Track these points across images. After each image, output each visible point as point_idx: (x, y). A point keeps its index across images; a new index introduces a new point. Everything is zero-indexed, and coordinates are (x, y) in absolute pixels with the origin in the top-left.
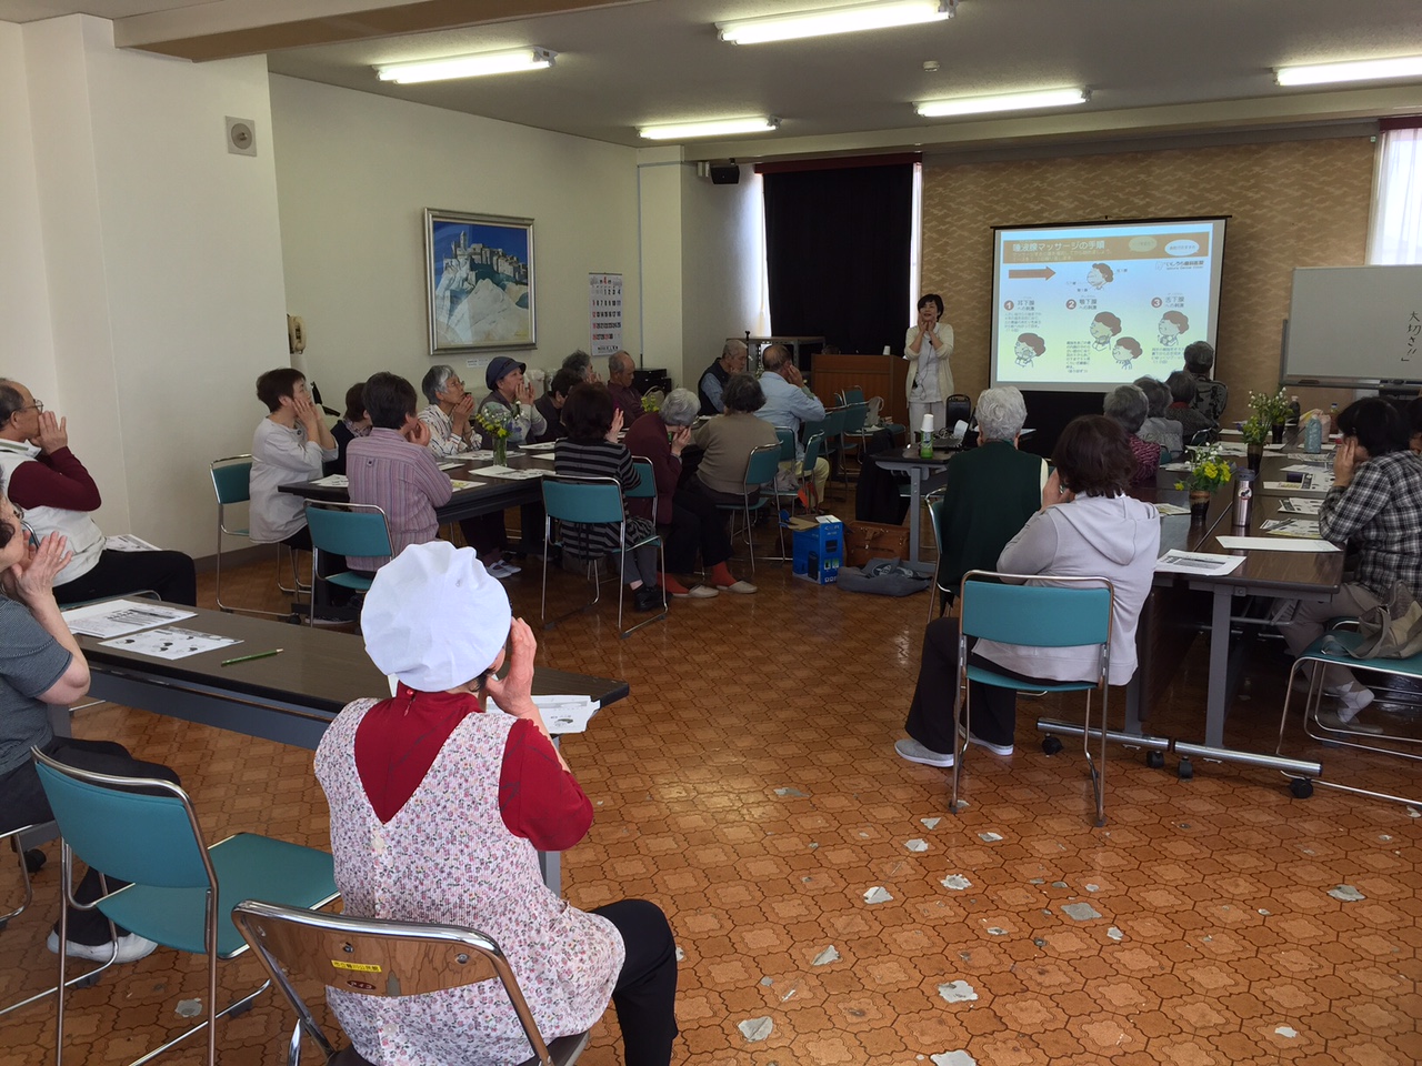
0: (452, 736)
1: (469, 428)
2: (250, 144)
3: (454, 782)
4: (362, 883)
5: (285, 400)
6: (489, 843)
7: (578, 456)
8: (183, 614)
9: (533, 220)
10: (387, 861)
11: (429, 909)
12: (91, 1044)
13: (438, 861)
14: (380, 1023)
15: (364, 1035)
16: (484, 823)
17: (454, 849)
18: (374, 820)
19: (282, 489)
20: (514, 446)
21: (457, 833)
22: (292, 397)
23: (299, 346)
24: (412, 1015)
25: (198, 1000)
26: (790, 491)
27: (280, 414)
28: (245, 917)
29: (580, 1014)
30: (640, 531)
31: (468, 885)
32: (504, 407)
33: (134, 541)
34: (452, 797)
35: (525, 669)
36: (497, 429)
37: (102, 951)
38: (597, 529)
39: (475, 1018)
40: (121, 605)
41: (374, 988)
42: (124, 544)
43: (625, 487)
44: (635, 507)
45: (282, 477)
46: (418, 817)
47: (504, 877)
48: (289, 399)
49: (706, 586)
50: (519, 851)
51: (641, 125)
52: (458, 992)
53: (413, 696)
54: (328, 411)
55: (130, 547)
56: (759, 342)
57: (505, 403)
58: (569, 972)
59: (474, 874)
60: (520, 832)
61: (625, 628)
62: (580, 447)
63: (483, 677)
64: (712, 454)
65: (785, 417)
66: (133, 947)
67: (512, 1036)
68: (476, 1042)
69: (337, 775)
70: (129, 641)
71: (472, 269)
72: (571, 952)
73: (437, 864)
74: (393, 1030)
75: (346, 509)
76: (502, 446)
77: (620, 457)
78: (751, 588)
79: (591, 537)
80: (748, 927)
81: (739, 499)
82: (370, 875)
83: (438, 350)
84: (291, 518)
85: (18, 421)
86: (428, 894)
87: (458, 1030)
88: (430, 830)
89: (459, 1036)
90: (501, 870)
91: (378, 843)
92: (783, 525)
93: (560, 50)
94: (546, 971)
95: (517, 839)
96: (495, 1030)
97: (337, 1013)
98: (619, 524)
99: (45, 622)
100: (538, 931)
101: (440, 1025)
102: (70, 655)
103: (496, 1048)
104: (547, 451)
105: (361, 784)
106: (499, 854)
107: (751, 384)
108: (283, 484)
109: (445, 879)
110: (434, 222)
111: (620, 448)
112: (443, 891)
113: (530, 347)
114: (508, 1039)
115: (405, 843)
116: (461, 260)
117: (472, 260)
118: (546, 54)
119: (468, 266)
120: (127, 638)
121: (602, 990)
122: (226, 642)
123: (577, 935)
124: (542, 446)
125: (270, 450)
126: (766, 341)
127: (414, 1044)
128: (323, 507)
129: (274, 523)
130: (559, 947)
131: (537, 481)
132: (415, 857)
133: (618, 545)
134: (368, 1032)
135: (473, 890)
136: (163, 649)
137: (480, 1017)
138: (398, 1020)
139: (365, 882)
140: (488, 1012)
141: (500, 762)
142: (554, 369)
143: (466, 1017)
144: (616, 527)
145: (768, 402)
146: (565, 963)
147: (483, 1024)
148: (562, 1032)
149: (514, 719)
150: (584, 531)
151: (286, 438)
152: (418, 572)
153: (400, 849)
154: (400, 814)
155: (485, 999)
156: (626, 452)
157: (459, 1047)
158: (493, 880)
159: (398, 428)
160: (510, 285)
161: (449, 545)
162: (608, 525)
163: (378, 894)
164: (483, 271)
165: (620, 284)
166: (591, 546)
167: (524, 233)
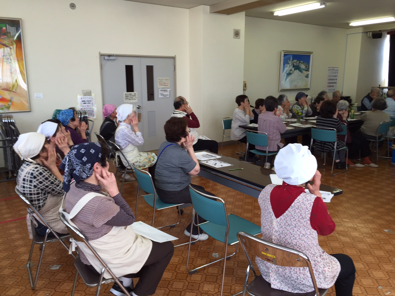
0: (298, 198)
1: (289, 111)
2: (239, 36)
3: (297, 211)
4: (269, 233)
5: (242, 103)
6: (306, 230)
7: (324, 121)
8: (219, 157)
9: (312, 52)
10: (277, 229)
11: (287, 244)
12: (193, 259)
13: (291, 232)
14: (270, 271)
15: (266, 273)
16: (305, 224)
17: (296, 229)
18: (274, 217)
19: (240, 126)
20: (302, 118)
21: (297, 225)
22: (244, 102)
23: (245, 89)
24: (280, 271)
25: (218, 254)
26: (393, 136)
27: (241, 107)
28: (240, 236)
29: (326, 283)
30: (341, 145)
31: (299, 240)
32: (299, 107)
33: (205, 137)
34: (296, 215)
35: (318, 182)
36: (299, 113)
37: (196, 237)
38: (327, 143)
39: (297, 277)
40: (204, 153)
41: (272, 262)
42: (203, 138)
43: (338, 131)
44: (340, 138)
45: (240, 123)
46: (286, 218)
47: (309, 240)
48: (243, 103)
49: (361, 163)
50: (314, 234)
51: (350, 22)
52: (293, 268)
53: (287, 185)
54: (251, 106)
55: (204, 139)
56: (383, 88)
57: (300, 106)
58: (325, 271)
59: (301, 237)
60: (315, 229)
61: (333, 173)
62: (324, 119)
63: (307, 183)
64: (366, 123)
65: (392, 112)
66: (203, 237)
67: (307, 284)
68: (297, 283)
69: (264, 203)
70: (207, 162)
71: (293, 67)
72: (326, 265)
73: (290, 232)
74: (274, 274)
75: (257, 133)
76: (299, 118)
77: (337, 122)
78: (376, 166)
79: (325, 146)
80: (374, 270)
81: (375, 138)
82: (271, 231)
83: (281, 90)
84: (241, 134)
85: (183, 107)
86: (287, 240)
87: (292, 279)
88: (289, 223)
89: (292, 280)
90: (308, 238)
91: (274, 223)
92: (390, 147)
93: (328, 2)
94: (318, 269)
95: (313, 230)
96: (302, 281)
97: (258, 265)
98: (334, 142)
99: (191, 155)
100: (317, 257)
101: (287, 276)
102: (196, 164)
103: (302, 286)
104: (313, 120)
105: (271, 207)
106: (308, 233)
107: (383, 101)
108: (240, 125)
109: (292, 237)
110: (284, 54)
111: (337, 119)
112: (292, 240)
113: (308, 89)
114: (306, 285)
115: (282, 225)
116: (290, 64)
117: (293, 65)
118: (324, 3)
119: (292, 66)
120: (207, 161)
121: (333, 278)
122: (229, 165)
123: (328, 261)
124: (311, 118)
125: (237, 116)
126: (386, 88)
127: (279, 279)
128: (250, 131)
129: (236, 135)
130: (322, 263)
131: (310, 128)
132: (285, 229)
133: (334, 149)
134: (267, 273)
135: (300, 242)
136: (215, 165)
137: (299, 277)
138: (275, 272)
139: (270, 233)
140: (301, 276)
141: (311, 208)
142: (315, 96)
143: (295, 276)
144: (333, 143)
145: (388, 108)
146: (324, 268)
147: (299, 279)
148: (321, 287)
149: (316, 197)
150: (323, 144)
151: (242, 114)
152: (292, 152)
153: (280, 226)
154: (281, 217)
155: (300, 272)
156: (339, 121)
157: (292, 283)
158: (306, 240)
159: (272, 111)
160: (304, 71)
161: (301, 145)
162: (331, 143)
163: (273, 237)
164: (297, 68)
165: (337, 70)
166: (325, 148)
167: (310, 56)
